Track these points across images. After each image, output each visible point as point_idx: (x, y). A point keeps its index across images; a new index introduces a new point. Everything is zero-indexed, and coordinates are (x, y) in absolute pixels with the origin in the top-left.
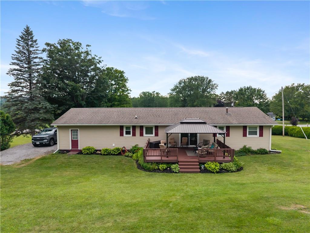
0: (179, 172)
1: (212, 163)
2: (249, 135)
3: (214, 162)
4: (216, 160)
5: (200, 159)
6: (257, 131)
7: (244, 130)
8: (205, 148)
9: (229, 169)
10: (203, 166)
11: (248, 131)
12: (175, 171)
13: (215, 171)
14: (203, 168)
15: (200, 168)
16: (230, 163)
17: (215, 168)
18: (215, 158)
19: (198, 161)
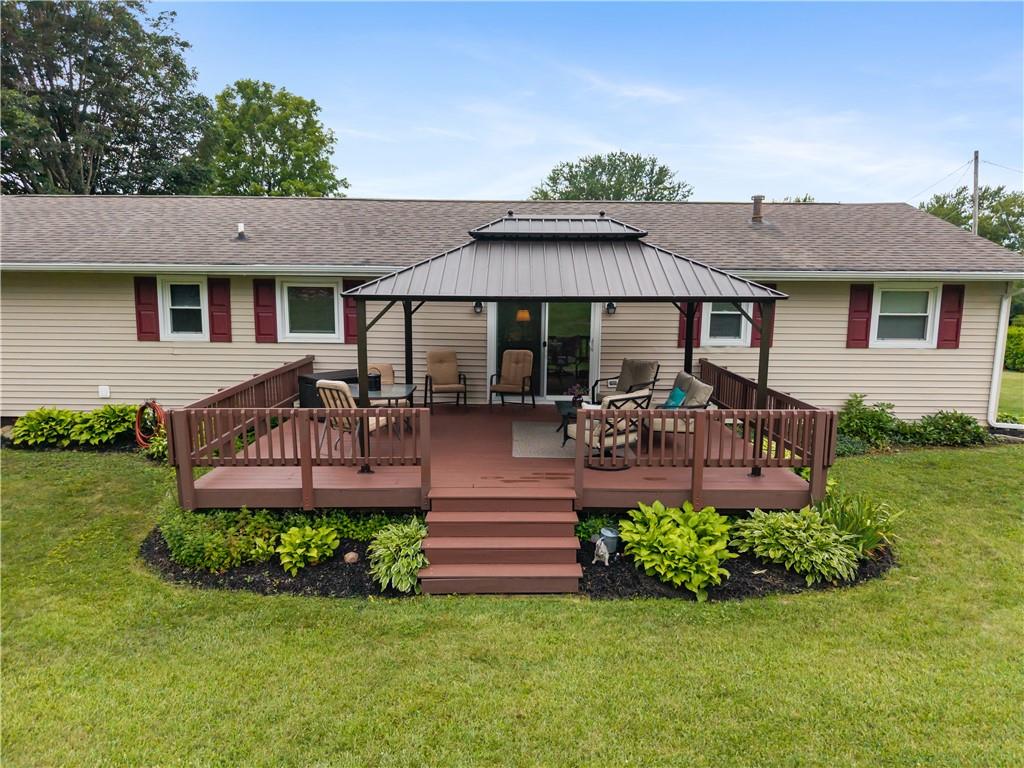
0: (420, 587)
1: (674, 514)
2: (881, 335)
3: (688, 507)
4: (706, 487)
5: (587, 485)
6: (929, 313)
7: (853, 312)
8: (630, 406)
9: (806, 566)
10: (607, 533)
11: (876, 312)
12: (384, 582)
13: (698, 579)
14: (603, 551)
15: (585, 553)
16: (805, 511)
17: (693, 559)
18: (696, 479)
19: (572, 494)
